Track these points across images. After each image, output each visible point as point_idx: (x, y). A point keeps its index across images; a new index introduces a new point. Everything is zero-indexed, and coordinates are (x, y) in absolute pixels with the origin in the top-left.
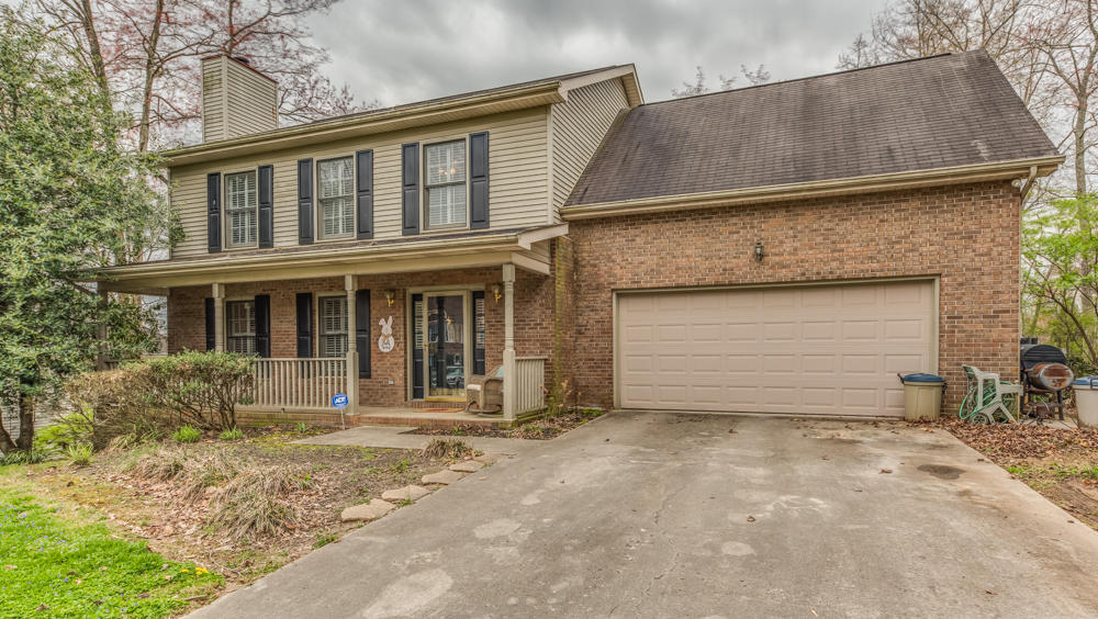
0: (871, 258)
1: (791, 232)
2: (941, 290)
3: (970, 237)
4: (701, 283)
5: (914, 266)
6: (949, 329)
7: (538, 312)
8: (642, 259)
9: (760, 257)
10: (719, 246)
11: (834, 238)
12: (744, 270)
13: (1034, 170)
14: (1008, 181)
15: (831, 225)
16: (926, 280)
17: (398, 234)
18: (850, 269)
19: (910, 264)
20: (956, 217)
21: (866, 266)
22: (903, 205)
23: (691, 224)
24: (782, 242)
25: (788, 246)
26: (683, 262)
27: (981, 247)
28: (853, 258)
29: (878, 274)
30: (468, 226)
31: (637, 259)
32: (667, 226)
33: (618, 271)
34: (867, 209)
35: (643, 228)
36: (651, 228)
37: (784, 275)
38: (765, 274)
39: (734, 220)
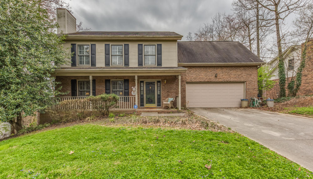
0: (235, 78)
1: (222, 72)
2: (246, 84)
3: (251, 75)
4: (205, 81)
5: (242, 80)
6: (247, 91)
7: (175, 86)
8: (192, 75)
9: (216, 77)
10: (208, 74)
11: (229, 74)
12: (213, 79)
13: (262, 64)
14: (257, 66)
15: (229, 71)
16: (243, 82)
17: (137, 66)
18: (232, 80)
19: (241, 79)
20: (249, 71)
21: (234, 79)
22: (240, 69)
23: (203, 69)
24: (220, 74)
25: (221, 75)
26: (201, 77)
27: (252, 77)
28: (233, 78)
29: (237, 81)
30: (156, 65)
31: (191, 76)
32: (198, 69)
33: (187, 78)
34: (235, 69)
35: (193, 69)
36: (194, 69)
37: (220, 80)
38: (217, 80)
39: (211, 69)
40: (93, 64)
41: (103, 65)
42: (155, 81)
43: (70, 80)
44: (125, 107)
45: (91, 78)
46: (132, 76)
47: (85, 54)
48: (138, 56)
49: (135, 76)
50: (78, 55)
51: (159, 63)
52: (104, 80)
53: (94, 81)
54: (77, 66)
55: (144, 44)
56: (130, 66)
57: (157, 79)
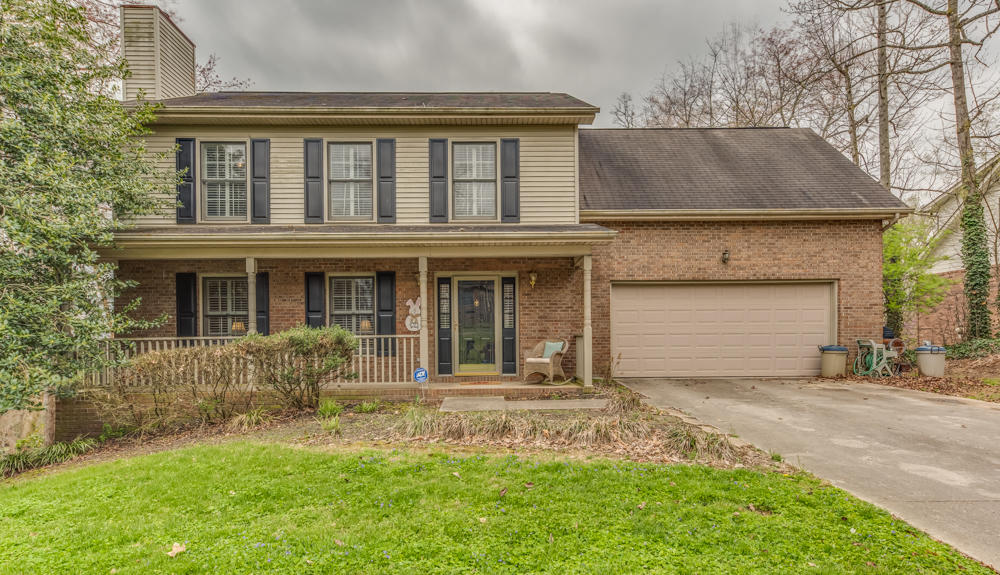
0: (798, 266)
1: (746, 244)
2: (839, 289)
3: (856, 255)
4: (682, 278)
5: (824, 273)
6: (841, 315)
8: (635, 257)
9: (725, 261)
10: (695, 251)
11: (775, 250)
12: (714, 270)
13: (898, 215)
14: (879, 221)
15: (772, 241)
16: (829, 283)
17: (425, 221)
18: (785, 272)
19: (822, 272)
20: (848, 241)
21: (792, 271)
22: (818, 231)
23: (675, 232)
24: (740, 251)
25: (744, 254)
26: (668, 261)
27: (862, 262)
28: (788, 265)
29: (803, 277)
30: (499, 219)
31: (631, 257)
32: (655, 232)
33: (615, 266)
34: (795, 231)
35: (636, 233)
36: (643, 232)
37: (741, 275)
38: (729, 274)
39: (706, 232)
40: (261, 214)
41: (298, 220)
42: (496, 276)
43: (171, 275)
44: (379, 377)
45: (251, 268)
46: (406, 259)
47: (227, 177)
48: (431, 182)
49: (417, 259)
50: (203, 182)
51: (511, 212)
52: (302, 274)
53: (263, 278)
54: (198, 220)
55: (455, 140)
56: (398, 221)
57: (502, 270)
